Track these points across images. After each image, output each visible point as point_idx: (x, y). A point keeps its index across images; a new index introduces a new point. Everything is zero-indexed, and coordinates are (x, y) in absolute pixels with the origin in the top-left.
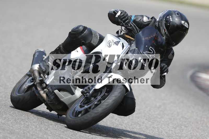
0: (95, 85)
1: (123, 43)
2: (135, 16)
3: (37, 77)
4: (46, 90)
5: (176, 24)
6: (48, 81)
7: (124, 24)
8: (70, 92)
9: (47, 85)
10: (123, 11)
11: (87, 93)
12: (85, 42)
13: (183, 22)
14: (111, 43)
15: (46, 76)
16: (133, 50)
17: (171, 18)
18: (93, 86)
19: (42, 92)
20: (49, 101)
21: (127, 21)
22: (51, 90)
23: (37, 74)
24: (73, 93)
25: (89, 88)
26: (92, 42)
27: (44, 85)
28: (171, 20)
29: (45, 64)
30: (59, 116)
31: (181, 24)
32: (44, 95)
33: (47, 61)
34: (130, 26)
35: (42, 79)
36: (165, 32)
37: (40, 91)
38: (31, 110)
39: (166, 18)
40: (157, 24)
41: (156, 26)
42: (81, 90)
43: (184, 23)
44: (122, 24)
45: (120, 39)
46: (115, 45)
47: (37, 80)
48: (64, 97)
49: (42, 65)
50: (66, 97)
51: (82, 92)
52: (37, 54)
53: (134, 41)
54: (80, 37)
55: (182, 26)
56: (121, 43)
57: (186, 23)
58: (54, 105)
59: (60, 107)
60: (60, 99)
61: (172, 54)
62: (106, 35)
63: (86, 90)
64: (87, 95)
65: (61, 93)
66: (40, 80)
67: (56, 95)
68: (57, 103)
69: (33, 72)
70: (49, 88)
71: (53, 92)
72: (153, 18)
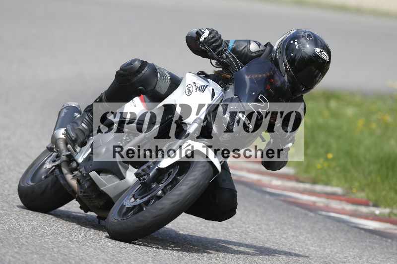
0: (159, 162)
1: (213, 89)
2: (236, 41)
3: (63, 150)
4: (76, 173)
6: (81, 157)
8: (117, 176)
9: (78, 164)
10: (213, 30)
11: (145, 175)
12: (145, 89)
13: (318, 50)
14: (191, 89)
15: (78, 149)
17: (296, 43)
18: (156, 163)
19: (69, 177)
20: (81, 192)
21: (219, 50)
22: (84, 172)
23: (62, 145)
24: (121, 177)
25: (149, 167)
26: (157, 88)
27: (74, 165)
28: (297, 47)
30: (101, 221)
31: (315, 54)
32: (74, 183)
33: (79, 122)
34: (225, 57)
35: (70, 153)
37: (66, 174)
38: (52, 212)
39: (289, 44)
40: (273, 55)
42: (136, 170)
43: (321, 52)
45: (208, 82)
46: (198, 91)
47: (62, 156)
48: (107, 183)
49: (70, 130)
50: (110, 184)
51: (137, 175)
52: (65, 111)
55: (317, 57)
56: (210, 88)
57: (324, 52)
58: (90, 198)
59: (102, 203)
60: (99, 188)
62: (185, 75)
63: (143, 170)
64: (144, 179)
65: (101, 177)
66: (67, 156)
67: (93, 181)
68: (94, 196)
69: (56, 142)
70: (82, 170)
71: (88, 175)
72: (268, 44)
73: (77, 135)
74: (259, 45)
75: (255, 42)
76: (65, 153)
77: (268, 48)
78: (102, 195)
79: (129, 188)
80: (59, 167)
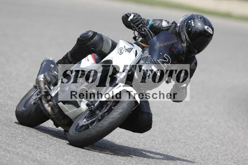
1: (136, 50)
2: (153, 20)
3: (43, 88)
4: (51, 103)
5: (199, 29)
6: (53, 93)
7: (136, 28)
8: (75, 106)
9: (52, 97)
10: (137, 14)
11: (92, 105)
12: (95, 49)
13: (206, 27)
14: (122, 50)
15: (52, 88)
16: (146, 57)
17: (193, 23)
19: (46, 105)
20: (53, 115)
21: (140, 26)
22: (55, 103)
23: (42, 85)
24: (78, 106)
26: (103, 49)
27: (49, 98)
28: (193, 25)
29: (51, 74)
30: (66, 133)
31: (204, 29)
32: (49, 109)
33: (53, 71)
34: (144, 30)
35: (46, 90)
36: (186, 38)
37: (44, 104)
38: (36, 127)
39: (188, 23)
40: (177, 29)
41: (176, 31)
42: (86, 102)
43: (208, 28)
44: (134, 29)
45: (133, 46)
46: (127, 53)
47: (42, 92)
48: (69, 110)
49: (47, 75)
50: (71, 110)
51: (87, 105)
52: (45, 63)
53: (147, 48)
54: (89, 43)
55: (206, 31)
56: (134, 50)
57: (210, 29)
58: (59, 119)
59: (66, 122)
61: (194, 63)
62: (119, 41)
64: (92, 108)
65: (65, 106)
66: (45, 92)
67: (60, 108)
68: (61, 118)
69: (39, 83)
70: (54, 101)
71: (57, 105)
72: (174, 22)
73: (51, 79)
74: (168, 23)
75: (166, 21)
76: (44, 90)
77: (174, 24)
78: (66, 117)
79: (82, 113)
80: (40, 99)
